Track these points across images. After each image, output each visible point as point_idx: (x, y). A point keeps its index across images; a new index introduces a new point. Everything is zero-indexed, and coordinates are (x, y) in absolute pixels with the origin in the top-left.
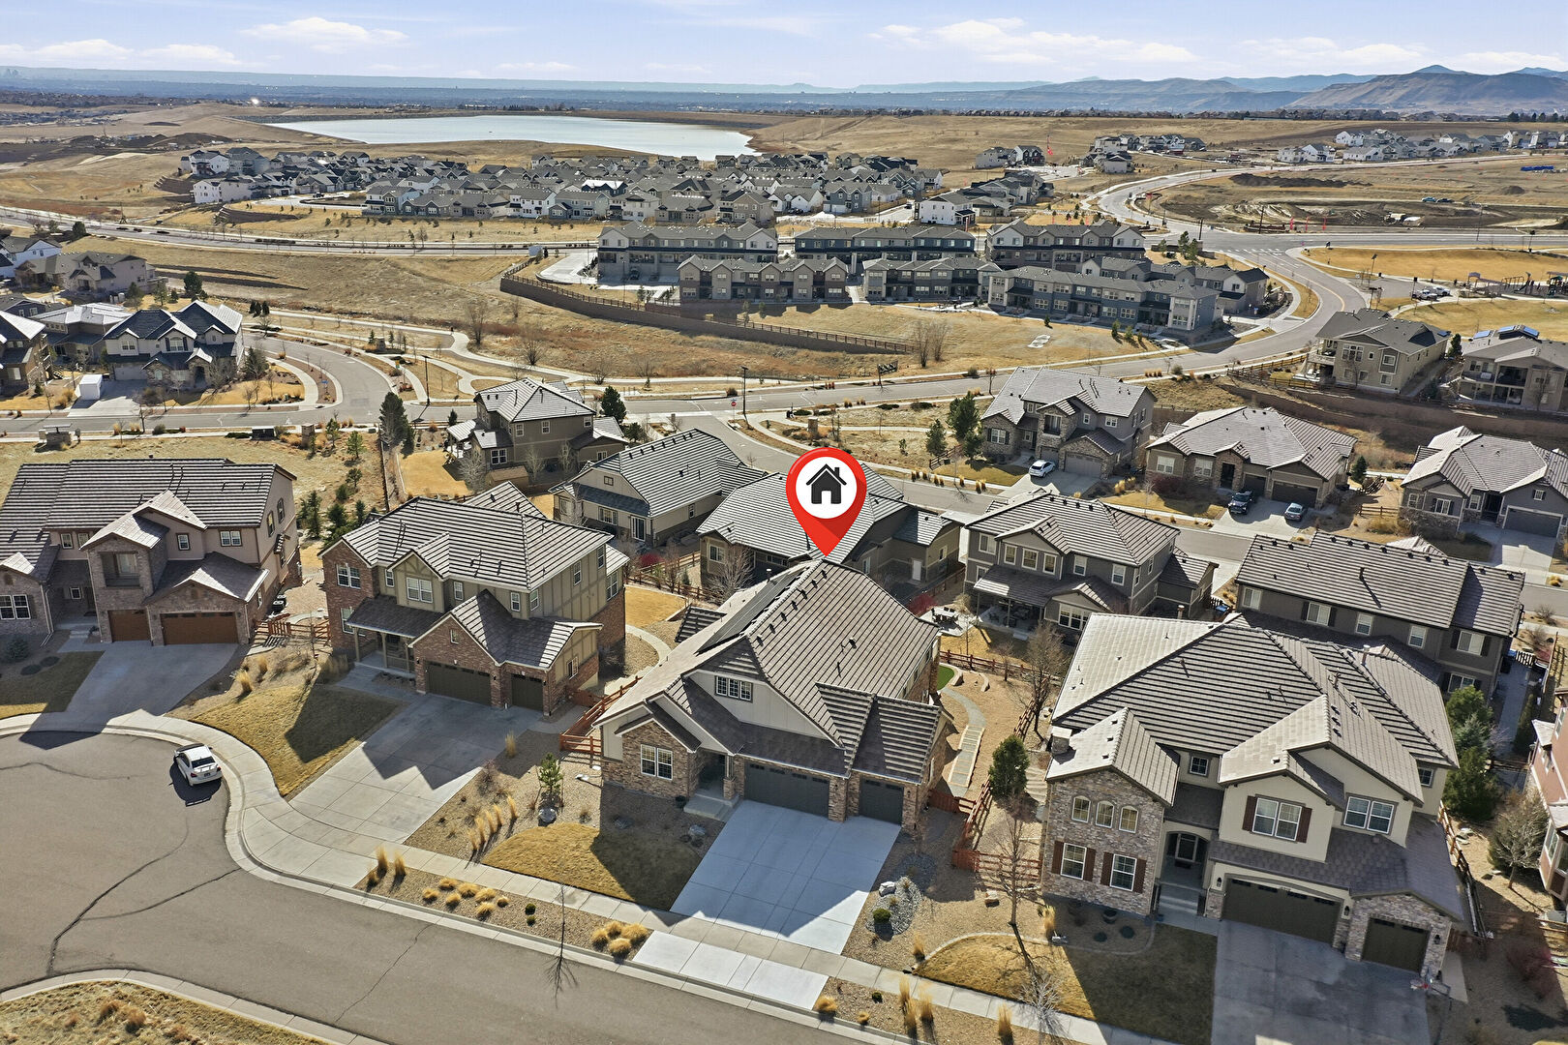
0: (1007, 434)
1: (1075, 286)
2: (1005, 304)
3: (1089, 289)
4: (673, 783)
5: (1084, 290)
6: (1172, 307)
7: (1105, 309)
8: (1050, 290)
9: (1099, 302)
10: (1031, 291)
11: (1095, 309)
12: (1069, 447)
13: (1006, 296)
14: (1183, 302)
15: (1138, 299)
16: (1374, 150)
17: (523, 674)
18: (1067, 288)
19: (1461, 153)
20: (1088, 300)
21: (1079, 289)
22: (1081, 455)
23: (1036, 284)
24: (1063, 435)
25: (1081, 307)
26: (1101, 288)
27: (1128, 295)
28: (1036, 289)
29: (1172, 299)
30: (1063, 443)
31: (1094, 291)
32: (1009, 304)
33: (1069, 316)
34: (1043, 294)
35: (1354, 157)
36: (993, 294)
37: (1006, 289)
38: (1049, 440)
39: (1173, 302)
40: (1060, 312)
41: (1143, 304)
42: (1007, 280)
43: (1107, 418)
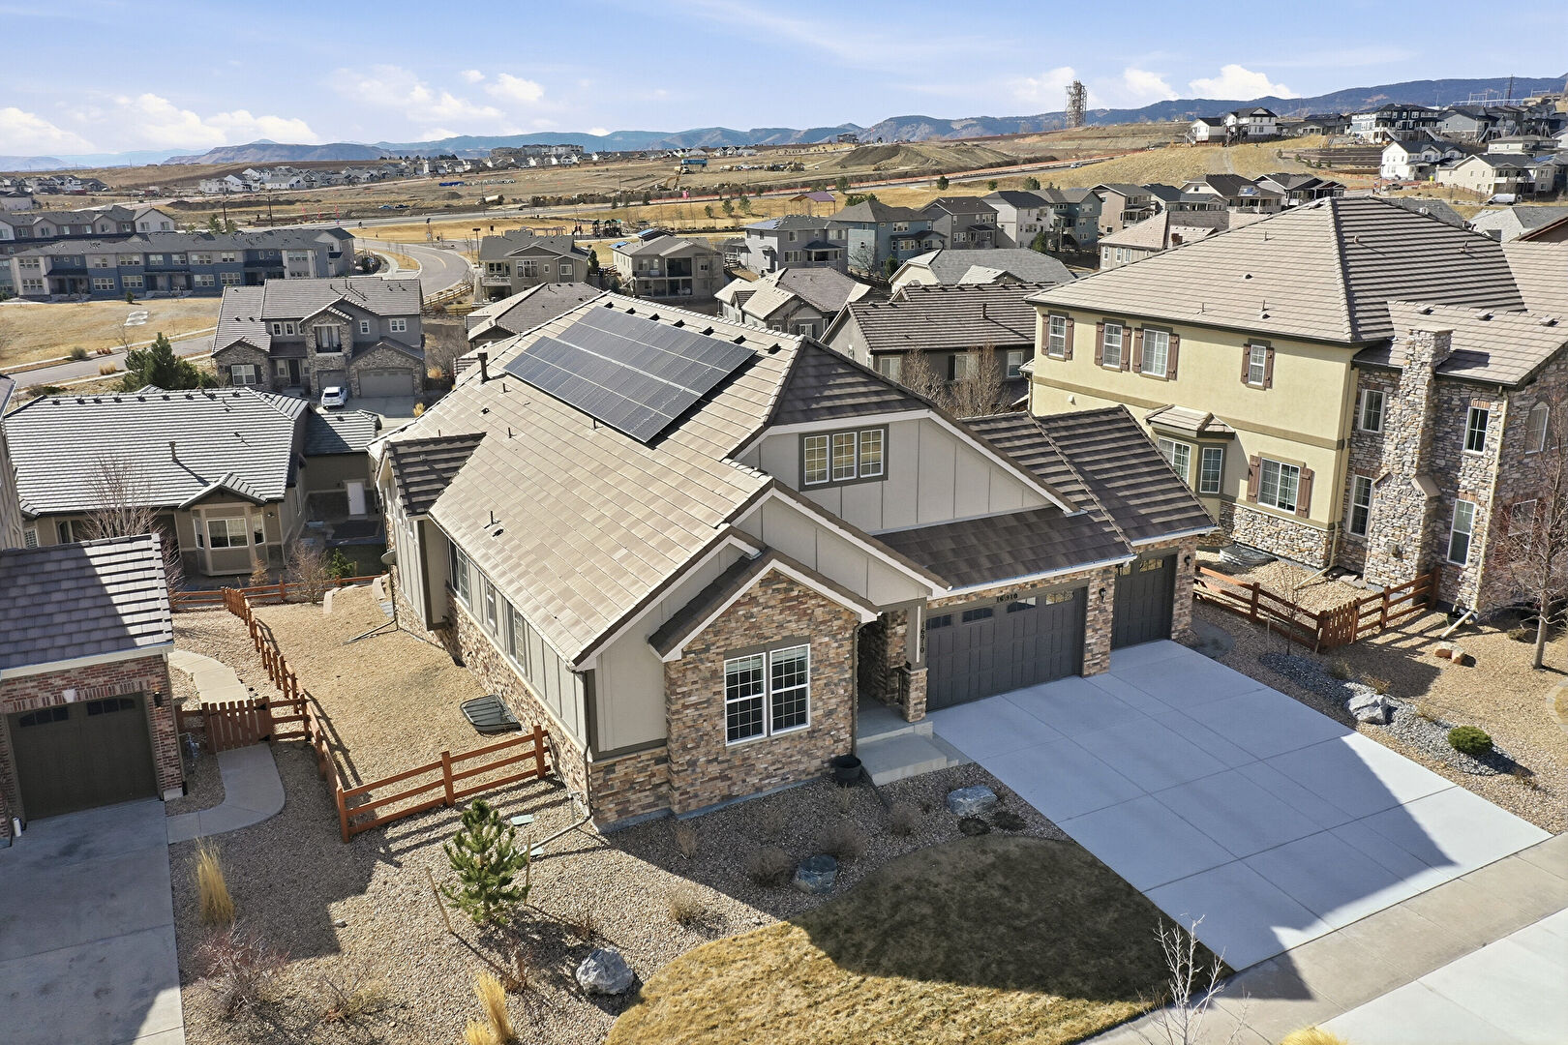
0: (257, 368)
1: (146, 255)
2: (47, 292)
3: (167, 256)
4: (812, 733)
5: (160, 258)
6: (285, 262)
7: (197, 278)
8: (112, 264)
9: (188, 271)
10: (83, 271)
11: (182, 281)
12: (361, 363)
13: (45, 282)
14: (299, 255)
15: (240, 258)
16: (294, 180)
17: (69, 696)
18: (136, 258)
19: (372, 179)
20: (170, 270)
21: (152, 258)
22: (382, 370)
23: (87, 258)
24: (346, 349)
25: (161, 281)
26: (186, 253)
27: (224, 255)
28: (90, 265)
29: (284, 253)
30: (349, 361)
31: (175, 258)
32: (53, 291)
33: (150, 293)
34: (103, 271)
35: (278, 187)
36: (24, 282)
37: (44, 271)
38: (327, 361)
39: (285, 256)
40: (135, 291)
41: (247, 264)
42: (42, 261)
43: (391, 320)
